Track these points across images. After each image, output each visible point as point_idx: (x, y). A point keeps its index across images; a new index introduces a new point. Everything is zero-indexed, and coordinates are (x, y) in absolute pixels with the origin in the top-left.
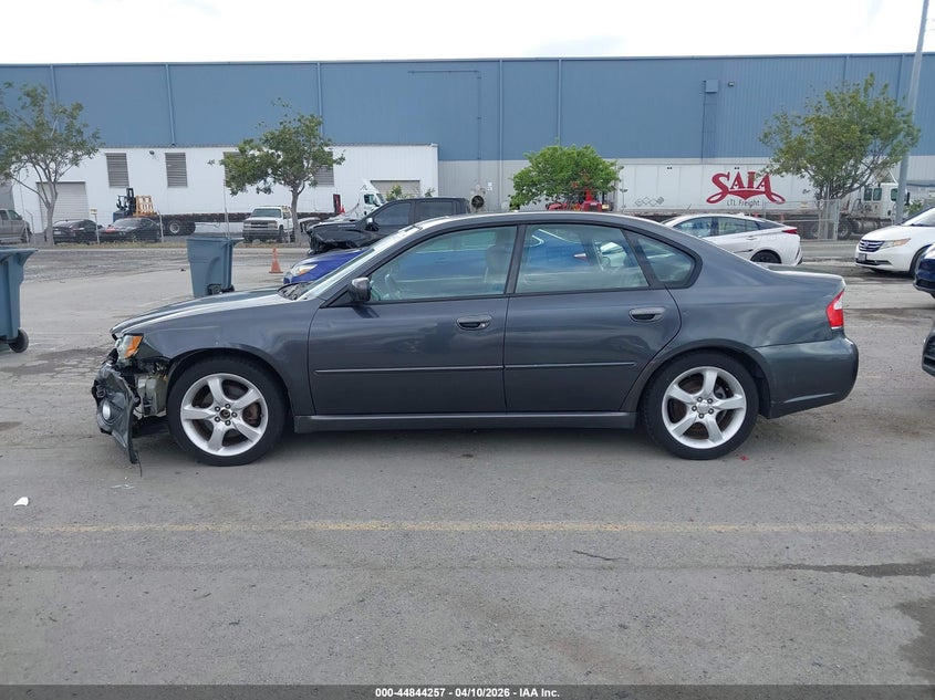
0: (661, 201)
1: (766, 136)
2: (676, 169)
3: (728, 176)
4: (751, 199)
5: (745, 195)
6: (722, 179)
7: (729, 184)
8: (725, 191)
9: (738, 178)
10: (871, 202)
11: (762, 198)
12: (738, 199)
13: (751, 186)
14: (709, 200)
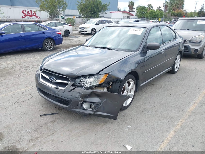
1: (37, 2)
2: (12, 8)
3: (26, 11)
4: (32, 17)
5: (31, 16)
6: (24, 12)
7: (26, 13)
8: (26, 15)
9: (28, 12)
10: (57, 19)
11: (35, 17)
12: (29, 17)
13: (31, 14)
14: (22, 17)
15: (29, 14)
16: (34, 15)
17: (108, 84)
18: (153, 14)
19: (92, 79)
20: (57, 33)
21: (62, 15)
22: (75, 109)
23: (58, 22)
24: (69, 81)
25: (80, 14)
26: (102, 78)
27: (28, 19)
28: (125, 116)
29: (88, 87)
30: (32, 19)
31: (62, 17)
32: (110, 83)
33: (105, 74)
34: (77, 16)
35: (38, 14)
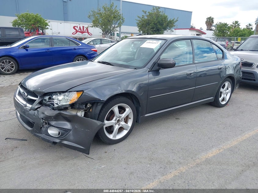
0: (59, 33)
1: (89, 16)
2: (63, 24)
3: (77, 27)
4: (84, 34)
5: (82, 32)
6: (76, 28)
7: (78, 29)
8: (77, 31)
9: (80, 27)
10: (112, 36)
11: (87, 34)
12: (80, 33)
13: (83, 30)
14: (73, 34)
15: (81, 30)
16: (86, 31)
17: (84, 106)
18: (239, 33)
19: (61, 97)
20: (92, 49)
21: (118, 32)
22: (38, 133)
23: (106, 38)
24: (38, 98)
25: (140, 32)
26: (74, 97)
27: (79, 36)
28: (106, 153)
29: (56, 107)
30: (83, 36)
31: (118, 35)
32: (88, 105)
33: (77, 91)
34: (138, 35)
35: (90, 30)
